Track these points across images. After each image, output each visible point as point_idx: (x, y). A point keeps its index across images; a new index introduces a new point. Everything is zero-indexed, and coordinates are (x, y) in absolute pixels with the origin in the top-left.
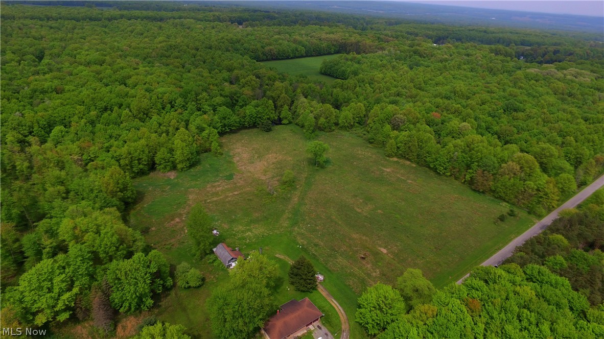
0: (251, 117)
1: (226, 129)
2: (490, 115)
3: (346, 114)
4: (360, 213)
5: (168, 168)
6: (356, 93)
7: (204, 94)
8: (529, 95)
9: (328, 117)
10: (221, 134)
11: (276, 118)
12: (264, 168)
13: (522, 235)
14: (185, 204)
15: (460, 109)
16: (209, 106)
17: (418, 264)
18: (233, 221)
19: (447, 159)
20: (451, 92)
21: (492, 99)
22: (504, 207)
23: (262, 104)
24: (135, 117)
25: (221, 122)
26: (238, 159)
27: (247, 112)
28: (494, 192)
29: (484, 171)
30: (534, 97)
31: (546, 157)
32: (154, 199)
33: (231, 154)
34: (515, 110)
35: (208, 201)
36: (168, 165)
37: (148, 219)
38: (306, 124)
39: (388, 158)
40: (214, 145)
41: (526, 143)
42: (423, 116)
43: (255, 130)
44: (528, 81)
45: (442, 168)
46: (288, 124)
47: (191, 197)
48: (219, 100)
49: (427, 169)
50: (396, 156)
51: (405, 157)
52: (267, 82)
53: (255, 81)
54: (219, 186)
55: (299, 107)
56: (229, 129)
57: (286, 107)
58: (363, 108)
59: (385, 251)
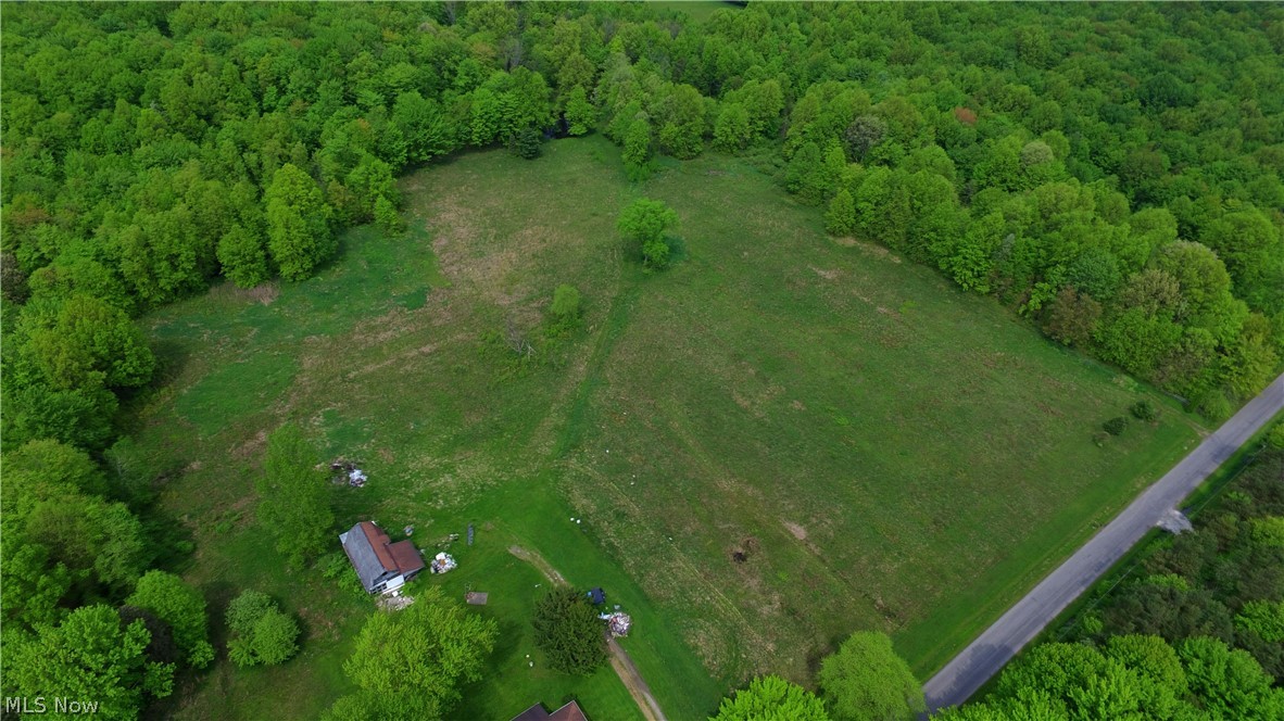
0: (487, 120)
1: (420, 155)
2: (1104, 115)
3: (733, 111)
4: (745, 411)
5: (255, 277)
6: (761, 49)
7: (365, 55)
8: (1209, 54)
9: (684, 121)
10: (407, 169)
11: (553, 121)
12: (509, 270)
13: (1165, 477)
14: (291, 384)
15: (1027, 97)
16: (378, 89)
17: (884, 575)
18: (406, 441)
19: (984, 251)
20: (1009, 47)
21: (1113, 68)
22: (1121, 389)
23: (516, 85)
24: (174, 127)
25: (405, 137)
26: (444, 242)
27: (476, 106)
28: (1098, 345)
29: (1082, 290)
30: (1222, 60)
31: (1244, 246)
32: (210, 370)
33: (428, 228)
34: (1173, 103)
35: (351, 376)
36: (253, 270)
37: (186, 434)
38: (628, 140)
39: (831, 238)
40: (382, 207)
41: (1193, 199)
42: (931, 118)
43: (498, 154)
44: (1210, 13)
45: (969, 274)
46: (583, 135)
47: (307, 363)
48: (401, 72)
49: (930, 271)
50: (852, 230)
51: (875, 236)
52: (537, 15)
53: (504, 14)
54: (385, 327)
55: (611, 89)
56: (428, 154)
57: (579, 90)
58: (779, 95)
59: (800, 532)
